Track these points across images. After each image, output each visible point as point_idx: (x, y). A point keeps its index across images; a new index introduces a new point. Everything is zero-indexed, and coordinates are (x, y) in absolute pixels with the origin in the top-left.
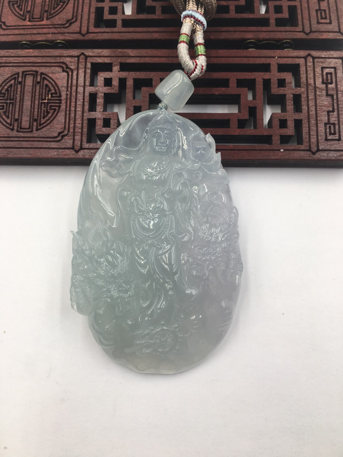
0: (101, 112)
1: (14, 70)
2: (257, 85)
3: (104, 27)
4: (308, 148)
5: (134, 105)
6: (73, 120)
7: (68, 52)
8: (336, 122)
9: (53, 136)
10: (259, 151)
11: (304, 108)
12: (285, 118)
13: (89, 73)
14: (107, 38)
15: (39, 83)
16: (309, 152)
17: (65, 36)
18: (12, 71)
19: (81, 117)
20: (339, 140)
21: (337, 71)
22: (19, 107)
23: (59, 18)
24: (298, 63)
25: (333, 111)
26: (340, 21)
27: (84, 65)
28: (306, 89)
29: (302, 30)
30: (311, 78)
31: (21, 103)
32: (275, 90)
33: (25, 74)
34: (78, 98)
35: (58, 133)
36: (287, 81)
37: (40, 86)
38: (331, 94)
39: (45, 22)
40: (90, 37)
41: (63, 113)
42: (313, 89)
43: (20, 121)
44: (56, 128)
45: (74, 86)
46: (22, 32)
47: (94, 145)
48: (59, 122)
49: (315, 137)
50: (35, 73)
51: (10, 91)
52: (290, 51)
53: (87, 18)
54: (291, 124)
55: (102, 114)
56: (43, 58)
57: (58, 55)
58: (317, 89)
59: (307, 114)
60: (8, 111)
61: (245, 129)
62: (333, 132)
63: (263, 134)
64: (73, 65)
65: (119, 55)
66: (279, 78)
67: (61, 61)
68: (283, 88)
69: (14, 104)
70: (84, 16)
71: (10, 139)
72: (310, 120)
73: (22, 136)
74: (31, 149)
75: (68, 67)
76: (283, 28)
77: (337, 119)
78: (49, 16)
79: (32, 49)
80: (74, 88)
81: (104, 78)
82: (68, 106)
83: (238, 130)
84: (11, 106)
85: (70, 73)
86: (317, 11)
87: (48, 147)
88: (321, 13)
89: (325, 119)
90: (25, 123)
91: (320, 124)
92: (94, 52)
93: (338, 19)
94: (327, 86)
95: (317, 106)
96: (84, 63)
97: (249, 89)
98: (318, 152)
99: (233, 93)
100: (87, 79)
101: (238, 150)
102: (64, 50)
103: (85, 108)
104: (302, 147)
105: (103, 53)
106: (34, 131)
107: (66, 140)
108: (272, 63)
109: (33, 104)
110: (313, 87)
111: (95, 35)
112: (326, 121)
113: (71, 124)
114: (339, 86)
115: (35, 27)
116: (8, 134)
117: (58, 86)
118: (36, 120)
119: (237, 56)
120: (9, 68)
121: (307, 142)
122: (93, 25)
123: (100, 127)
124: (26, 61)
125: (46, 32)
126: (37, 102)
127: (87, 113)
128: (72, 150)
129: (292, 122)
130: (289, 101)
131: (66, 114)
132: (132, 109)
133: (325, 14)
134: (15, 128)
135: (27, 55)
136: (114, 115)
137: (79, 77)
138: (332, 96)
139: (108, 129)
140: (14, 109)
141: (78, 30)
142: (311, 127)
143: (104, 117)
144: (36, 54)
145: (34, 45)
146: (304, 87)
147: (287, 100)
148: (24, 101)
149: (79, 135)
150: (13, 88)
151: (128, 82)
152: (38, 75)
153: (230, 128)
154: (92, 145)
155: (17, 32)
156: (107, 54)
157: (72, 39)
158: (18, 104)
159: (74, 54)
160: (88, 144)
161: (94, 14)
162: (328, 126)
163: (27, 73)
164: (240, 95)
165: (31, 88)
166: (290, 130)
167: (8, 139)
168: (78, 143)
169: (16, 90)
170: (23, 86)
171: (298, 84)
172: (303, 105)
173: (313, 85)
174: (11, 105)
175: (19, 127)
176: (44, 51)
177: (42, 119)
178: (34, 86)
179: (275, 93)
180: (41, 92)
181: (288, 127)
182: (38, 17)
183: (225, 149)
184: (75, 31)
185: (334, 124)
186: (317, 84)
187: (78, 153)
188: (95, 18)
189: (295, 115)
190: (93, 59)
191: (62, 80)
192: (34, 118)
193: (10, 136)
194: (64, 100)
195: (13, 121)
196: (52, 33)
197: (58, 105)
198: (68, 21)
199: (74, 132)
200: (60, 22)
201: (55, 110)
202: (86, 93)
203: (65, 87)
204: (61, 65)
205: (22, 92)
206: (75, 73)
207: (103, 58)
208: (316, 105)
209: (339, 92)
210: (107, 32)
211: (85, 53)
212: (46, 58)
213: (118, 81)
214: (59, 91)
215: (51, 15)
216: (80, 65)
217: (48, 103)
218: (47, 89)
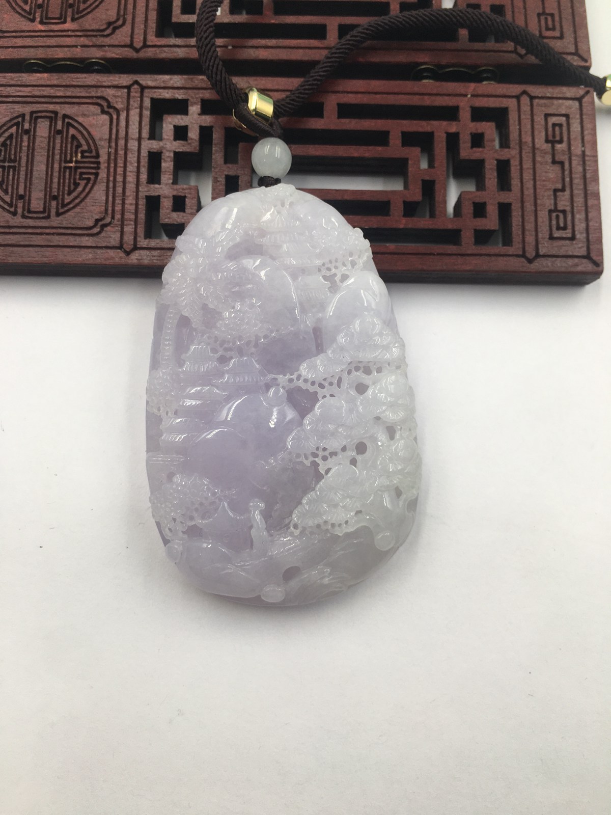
0: (168, 186)
1: (17, 109)
2: (436, 144)
3: (173, 36)
4: (521, 253)
5: (226, 174)
6: (121, 198)
7: (109, 78)
8: (568, 209)
9: (85, 226)
10: (439, 257)
11: (515, 182)
12: (484, 201)
13: (148, 116)
14: (178, 57)
15: (59, 132)
16: (523, 260)
17: (105, 51)
18: (12, 110)
19: (135, 194)
20: (573, 238)
21: (571, 121)
22: (26, 175)
23: (94, 19)
24: (506, 106)
25: (563, 190)
26: (577, 35)
27: (139, 103)
28: (518, 152)
29: (513, 49)
30: (526, 132)
31: (30, 168)
32: (466, 152)
33: (35, 117)
34: (129, 159)
35: (94, 220)
36: (486, 137)
37: (62, 137)
38: (559, 160)
39: (68, 25)
40: (150, 54)
41: (103, 187)
42: (531, 151)
43: (27, 198)
44: (91, 211)
45: (122, 138)
46: (28, 42)
47: (158, 242)
48: (96, 201)
49: (534, 233)
50: (53, 115)
51: (8, 146)
52: (492, 86)
53: (144, 19)
54: (492, 211)
55: (172, 189)
56: (66, 88)
57: (93, 83)
58: (536, 152)
59: (519, 195)
60: (5, 182)
61: (415, 218)
62: (562, 225)
63: (445, 227)
64: (120, 102)
65: (199, 86)
66: (474, 131)
67: (99, 95)
68: (481, 149)
69: (17, 168)
70: (137, 15)
71: (11, 231)
72: (525, 204)
73: (31, 225)
74: (49, 249)
75: (111, 104)
76: (481, 44)
77: (568, 203)
78: (75, 13)
79: (46, 72)
80: (122, 142)
81: (175, 127)
82: (112, 174)
83: (404, 220)
84: (11, 173)
85: (115, 117)
86: (539, 15)
87: (76, 245)
88: (546, 19)
89: (549, 203)
90: (37, 204)
91: (540, 211)
92: (156, 80)
93: (575, 32)
94: (553, 147)
95: (537, 180)
96: (139, 99)
97: (423, 151)
98: (538, 259)
99: (395, 156)
100: (145, 126)
101: (404, 254)
102: (102, 75)
103: (141, 177)
104: (510, 250)
105: (172, 82)
106: (52, 218)
107: (109, 233)
108: (462, 105)
109: (50, 169)
110: (530, 148)
111: (158, 50)
112: (553, 208)
113: (116, 205)
114: (573, 148)
115: (52, 34)
116: (8, 221)
117: (93, 137)
118: (55, 198)
119: (403, 92)
120: (7, 106)
121: (519, 242)
122: (154, 33)
123: (168, 211)
124: (37, 93)
125: (71, 44)
126: (56, 166)
127: (146, 186)
128: (119, 251)
129: (494, 207)
130: (491, 171)
131: (108, 187)
132: (223, 181)
133: (553, 21)
134: (20, 211)
135: (38, 84)
136: (192, 190)
137: (131, 123)
138: (562, 163)
139: (181, 214)
140: (16, 177)
141: (128, 41)
142: (525, 217)
143: (175, 193)
144: (55, 82)
145: (50, 66)
146: (515, 149)
147: (486, 170)
148: (35, 163)
149: (131, 224)
150: (14, 140)
151: (215, 134)
152: (58, 118)
153: (390, 215)
154: (153, 243)
155: (19, 42)
156: (178, 85)
157: (117, 57)
158: (23, 169)
159: (121, 82)
160: (147, 240)
161: (155, 12)
162: (554, 215)
163: (40, 114)
164: (406, 160)
165: (46, 141)
166: (491, 222)
167: (7, 230)
168: (129, 239)
169: (19, 144)
170: (32, 137)
171: (505, 143)
172: (513, 179)
173: (531, 145)
174: (11, 170)
175: (26, 210)
176: (68, 77)
177: (66, 196)
178: (51, 139)
179: (467, 158)
180: (64, 149)
181: (488, 215)
182: (58, 16)
183: (382, 251)
184: (122, 44)
185: (564, 212)
186: (538, 143)
187: (130, 256)
188: (157, 19)
189: (499, 195)
190: (155, 92)
191: (101, 127)
192: (53, 194)
193: (11, 224)
194: (104, 163)
195: (14, 198)
196: (82, 46)
197: (94, 171)
198: (109, 24)
199: (123, 219)
200: (95, 27)
201: (89, 179)
202: (142, 151)
203: (105, 139)
204: (99, 101)
205: (31, 148)
206: (123, 116)
207: (171, 90)
208: (535, 180)
209: (573, 158)
210: (179, 46)
211: (141, 82)
212: (72, 89)
213: (198, 131)
214: (95, 147)
215: (81, 13)
216: (131, 102)
217: (76, 168)
218: (75, 143)
